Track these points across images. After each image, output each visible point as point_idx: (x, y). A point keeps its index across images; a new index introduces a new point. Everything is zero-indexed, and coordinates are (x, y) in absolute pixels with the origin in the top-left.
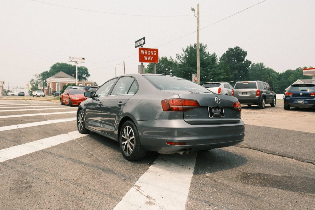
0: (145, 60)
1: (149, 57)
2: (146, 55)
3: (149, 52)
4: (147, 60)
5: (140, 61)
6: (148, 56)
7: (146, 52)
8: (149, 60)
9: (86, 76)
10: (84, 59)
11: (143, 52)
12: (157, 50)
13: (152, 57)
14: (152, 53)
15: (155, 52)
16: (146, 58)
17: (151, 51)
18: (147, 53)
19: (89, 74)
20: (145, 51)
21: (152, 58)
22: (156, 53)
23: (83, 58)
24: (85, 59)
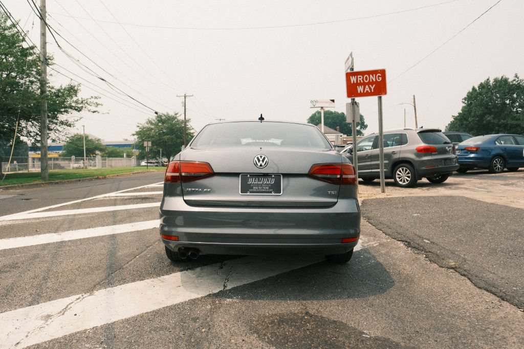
0: (359, 92)
1: (367, 87)
2: (360, 84)
3: (366, 77)
4: (362, 92)
5: (349, 96)
6: (364, 84)
7: (360, 78)
8: (367, 91)
9: (361, 128)
10: (333, 101)
11: (353, 79)
12: (383, 72)
13: (372, 86)
14: (373, 78)
15: (380, 75)
16: (360, 89)
17: (371, 76)
18: (363, 79)
19: (365, 124)
20: (359, 76)
21: (372, 88)
22: (380, 78)
23: (331, 100)
24: (335, 101)
